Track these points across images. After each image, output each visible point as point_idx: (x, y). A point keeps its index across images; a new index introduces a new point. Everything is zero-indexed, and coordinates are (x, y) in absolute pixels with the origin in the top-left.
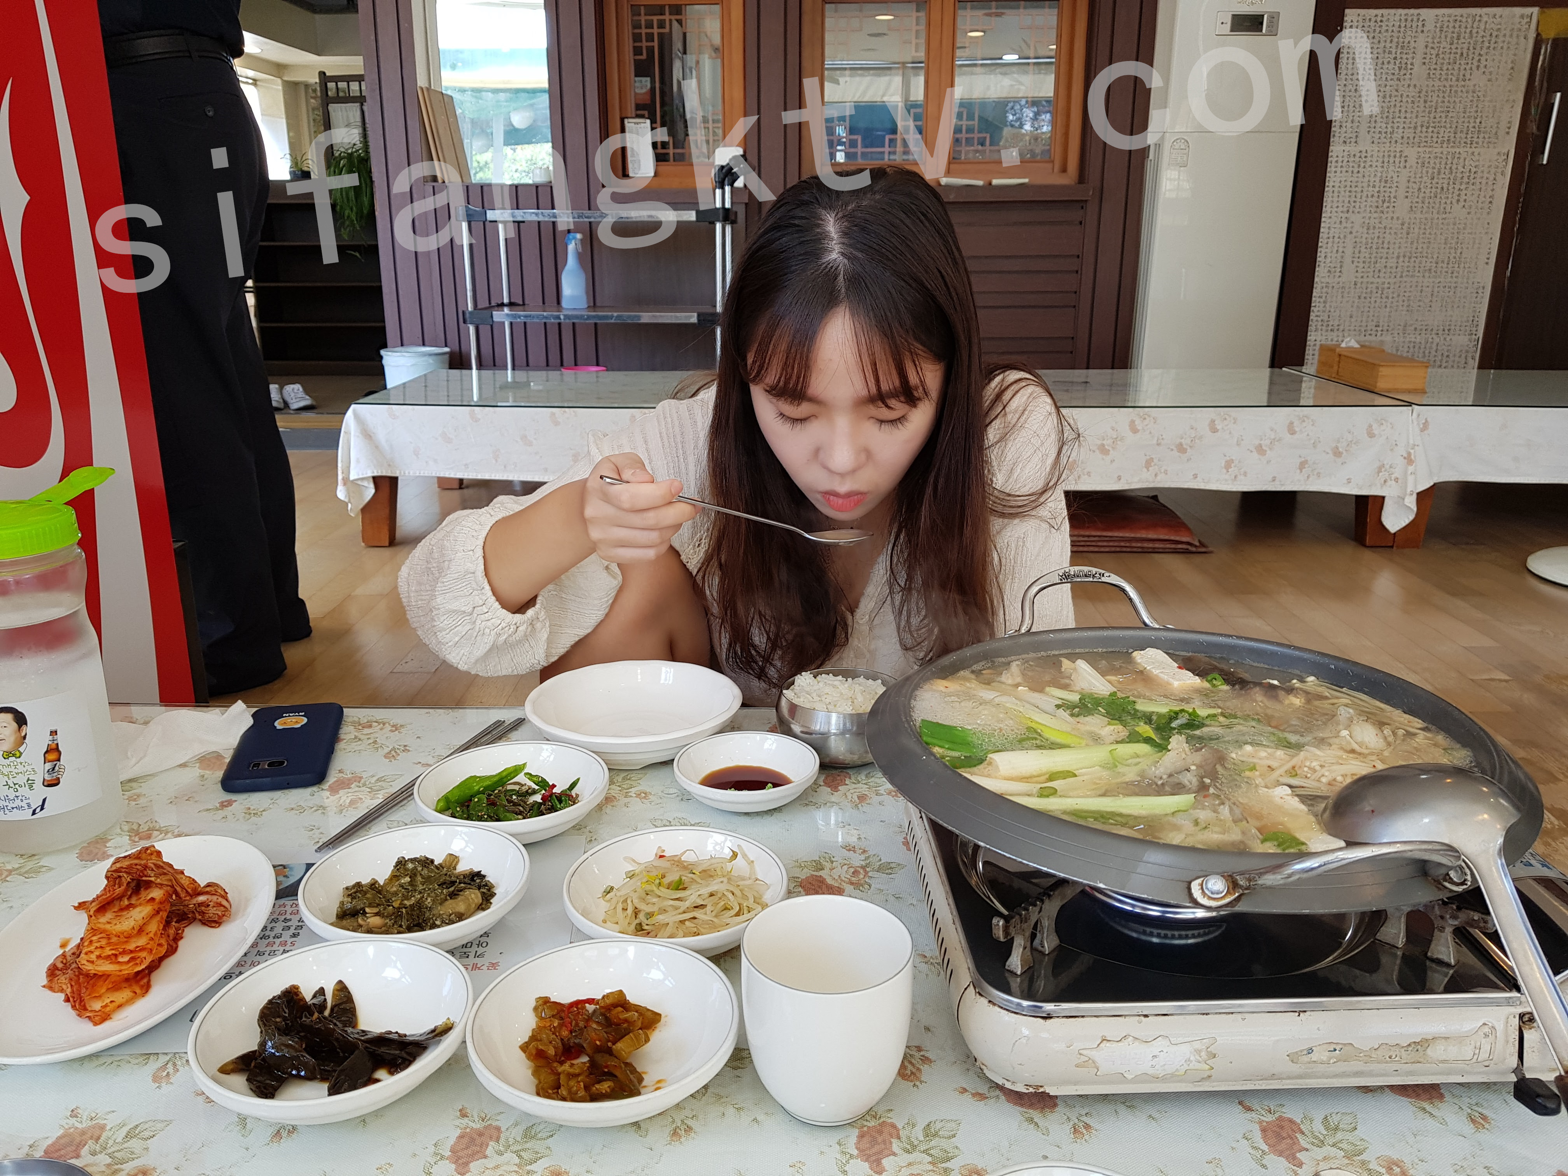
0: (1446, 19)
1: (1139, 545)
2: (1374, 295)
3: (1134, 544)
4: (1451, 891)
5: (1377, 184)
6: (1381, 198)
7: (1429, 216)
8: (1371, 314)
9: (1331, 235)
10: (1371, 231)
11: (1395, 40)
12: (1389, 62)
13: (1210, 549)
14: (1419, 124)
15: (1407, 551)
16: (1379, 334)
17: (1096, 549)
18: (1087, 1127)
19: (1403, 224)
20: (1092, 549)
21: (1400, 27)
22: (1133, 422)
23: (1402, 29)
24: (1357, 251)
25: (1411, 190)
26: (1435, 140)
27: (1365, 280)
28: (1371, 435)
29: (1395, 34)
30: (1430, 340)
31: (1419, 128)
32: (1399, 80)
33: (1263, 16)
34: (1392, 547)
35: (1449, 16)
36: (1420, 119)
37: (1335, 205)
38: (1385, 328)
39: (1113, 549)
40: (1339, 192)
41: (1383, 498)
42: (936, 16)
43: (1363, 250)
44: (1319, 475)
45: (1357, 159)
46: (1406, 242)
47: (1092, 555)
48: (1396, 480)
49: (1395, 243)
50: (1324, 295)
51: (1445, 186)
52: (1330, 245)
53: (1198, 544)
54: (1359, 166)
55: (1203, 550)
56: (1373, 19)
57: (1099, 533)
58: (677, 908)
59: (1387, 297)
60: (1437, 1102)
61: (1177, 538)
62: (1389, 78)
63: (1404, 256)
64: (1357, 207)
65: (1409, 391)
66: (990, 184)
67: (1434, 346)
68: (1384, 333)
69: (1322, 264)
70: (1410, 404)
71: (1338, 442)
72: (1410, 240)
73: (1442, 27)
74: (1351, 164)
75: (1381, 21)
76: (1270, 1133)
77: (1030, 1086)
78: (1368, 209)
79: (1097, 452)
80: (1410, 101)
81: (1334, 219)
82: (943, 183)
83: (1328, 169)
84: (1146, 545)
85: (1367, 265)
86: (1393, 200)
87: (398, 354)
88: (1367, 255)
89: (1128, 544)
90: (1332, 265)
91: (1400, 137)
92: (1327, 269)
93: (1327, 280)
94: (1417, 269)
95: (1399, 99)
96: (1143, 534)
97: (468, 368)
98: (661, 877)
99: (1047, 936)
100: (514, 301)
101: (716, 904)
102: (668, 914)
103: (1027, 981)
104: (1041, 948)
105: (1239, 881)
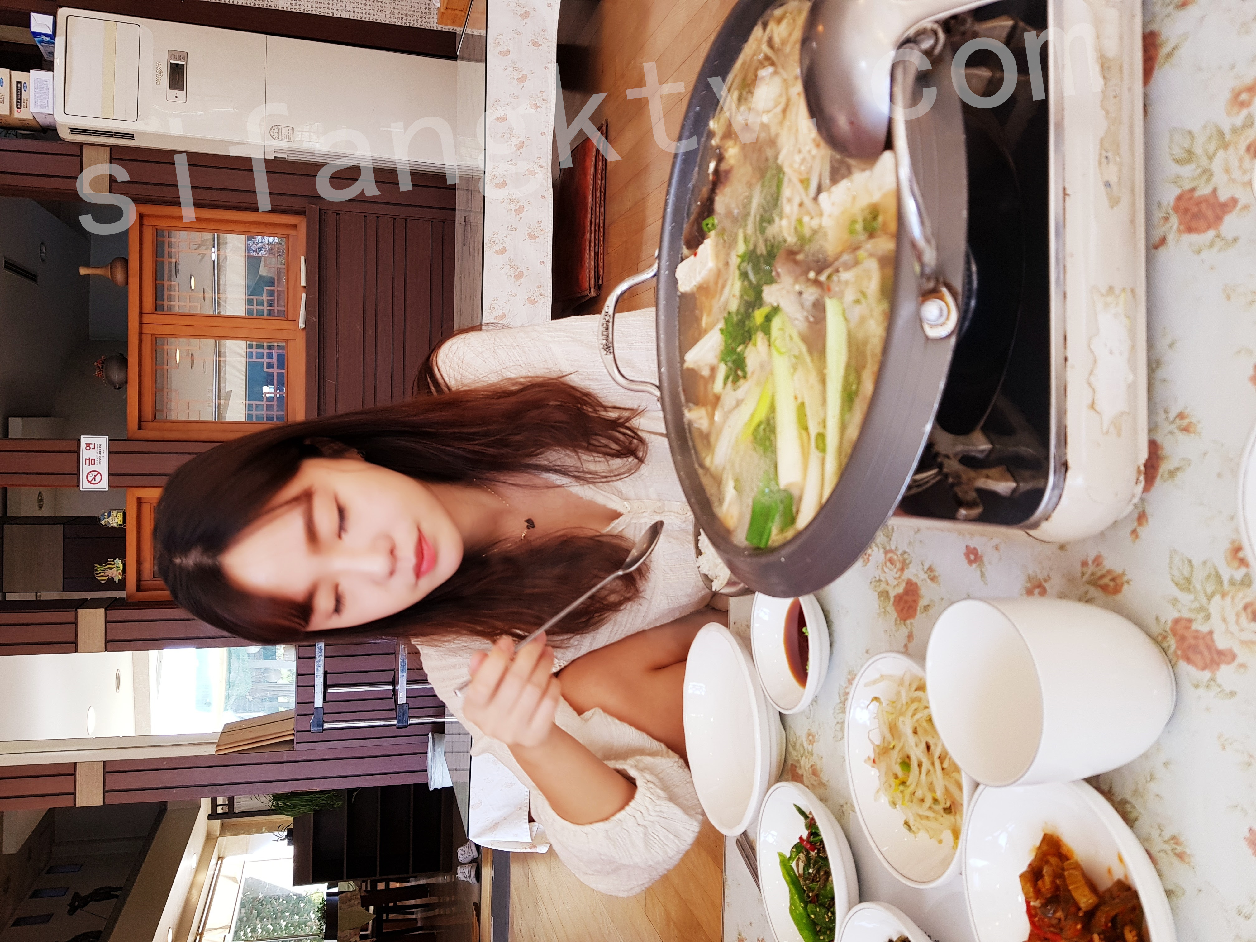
4: (945, 46)
9: (352, 9)
13: (604, 122)
17: (602, 217)
18: (1181, 416)
20: (602, 221)
33: (171, 63)
42: (167, 330)
44: (543, 30)
47: (606, 221)
52: (359, 10)
55: (604, 128)
57: (589, 215)
58: (928, 772)
60: (1159, 40)
66: (305, 287)
71: (516, 14)
76: (1193, 224)
77: (1138, 479)
79: (521, 215)
81: (339, 7)
82: (304, 326)
83: (298, 11)
84: (599, 176)
87: (433, 776)
89: (599, 191)
90: (376, 8)
92: (379, 13)
93: (388, 13)
96: (590, 178)
97: (443, 723)
98: (896, 777)
99: (974, 445)
100: (391, 680)
101: (925, 731)
102: (935, 782)
103: (1026, 473)
104: (985, 453)
105: (931, 285)
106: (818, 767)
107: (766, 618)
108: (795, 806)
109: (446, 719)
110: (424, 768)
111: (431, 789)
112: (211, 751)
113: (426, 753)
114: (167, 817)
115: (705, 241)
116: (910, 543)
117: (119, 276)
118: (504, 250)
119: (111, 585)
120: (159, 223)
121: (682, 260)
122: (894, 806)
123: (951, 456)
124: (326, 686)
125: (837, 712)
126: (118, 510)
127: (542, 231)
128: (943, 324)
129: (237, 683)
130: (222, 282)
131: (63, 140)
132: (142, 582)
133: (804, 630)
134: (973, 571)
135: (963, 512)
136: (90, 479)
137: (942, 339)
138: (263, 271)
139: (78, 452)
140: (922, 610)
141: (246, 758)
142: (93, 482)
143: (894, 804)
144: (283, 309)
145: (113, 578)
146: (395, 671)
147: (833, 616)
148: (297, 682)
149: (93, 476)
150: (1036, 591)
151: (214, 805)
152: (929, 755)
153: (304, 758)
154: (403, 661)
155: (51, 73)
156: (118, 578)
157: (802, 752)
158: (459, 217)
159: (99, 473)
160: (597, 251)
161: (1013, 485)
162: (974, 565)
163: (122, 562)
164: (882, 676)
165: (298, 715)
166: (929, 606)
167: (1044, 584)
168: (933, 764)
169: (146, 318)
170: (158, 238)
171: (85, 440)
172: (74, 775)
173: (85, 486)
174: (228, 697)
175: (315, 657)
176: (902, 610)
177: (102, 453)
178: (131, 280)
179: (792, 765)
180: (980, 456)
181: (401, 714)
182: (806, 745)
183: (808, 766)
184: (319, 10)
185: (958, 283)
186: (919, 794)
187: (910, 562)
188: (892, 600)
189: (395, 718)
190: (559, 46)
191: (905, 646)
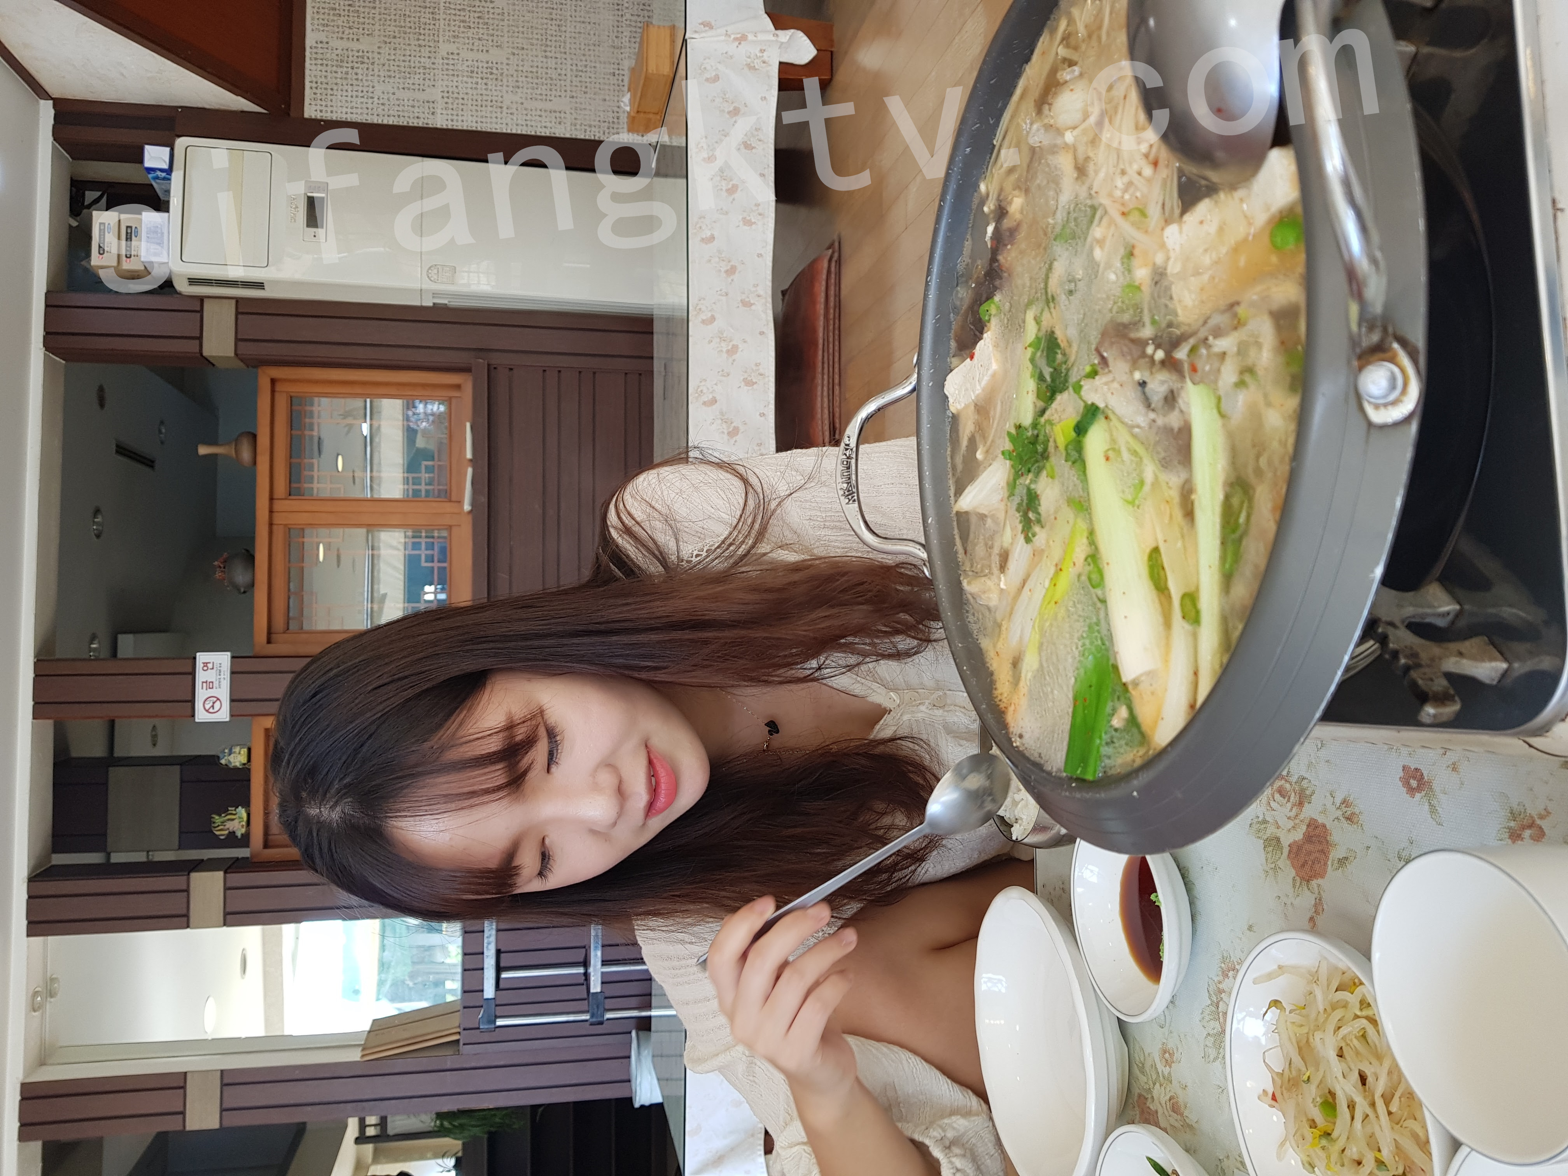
0: (316, 22)
1: (832, 311)
2: (583, 79)
3: (831, 316)
5: (475, 80)
6: (489, 75)
7: (506, 29)
8: (601, 81)
9: (524, 123)
10: (520, 84)
11: (334, 68)
12: (356, 74)
13: (836, 237)
14: (417, 43)
15: (836, 36)
16: (621, 72)
17: (837, 354)
19: (514, 54)
20: (836, 359)
21: (322, 65)
22: (703, 322)
23: (325, 62)
24: (540, 97)
25: (481, 48)
26: (431, 27)
27: (568, 89)
28: (716, 78)
29: (329, 69)
30: (628, 22)
31: (421, 42)
32: (373, 63)
34: (832, 52)
35: (313, 19)
36: (413, 42)
37: (494, 120)
38: (616, 66)
39: (837, 337)
40: (482, 117)
41: (781, 63)
42: (303, 518)
43: (539, 92)
45: (450, 101)
46: (532, 50)
47: (843, 359)
48: (762, 51)
49: (532, 61)
50: (583, 127)
51: (476, 15)
52: (533, 123)
53: (830, 251)
54: (457, 98)
55: (837, 245)
56: (314, 90)
57: (820, 353)
58: (1366, 1118)
59: (586, 66)
61: (825, 272)
62: (371, 73)
63: (545, 51)
64: (496, 98)
65: (673, 41)
67: (634, 18)
68: (621, 67)
69: (553, 130)
70: (685, 41)
71: (723, 111)
72: (529, 47)
73: (324, 25)
74: (455, 106)
75: (316, 83)
78: (499, 88)
79: (734, 357)
80: (394, 52)
81: (509, 121)
82: (470, 508)
83: (460, 128)
84: (832, 304)
85: (554, 87)
86: (490, 65)
87: (638, 1089)
88: (544, 87)
89: (831, 322)
90: (554, 120)
91: (428, 60)
92: (558, 126)
93: (568, 125)
94: (558, 38)
95: (392, 63)
96: (820, 308)
97: (650, 1018)
98: (1313, 1124)
99: (1431, 606)
100: (582, 960)
101: (1357, 1053)
102: (1378, 1134)
103: (1520, 647)
104: (1450, 617)
105: (1375, 338)
106: (1180, 1100)
107: (1094, 879)
108: (1149, 1159)
109: (654, 1013)
110: (625, 1078)
111: (637, 1105)
112: (355, 1056)
113: (629, 1057)
114: (308, 1141)
115: (985, 335)
116: (1310, 765)
117: (246, 455)
118: (714, 401)
119: (232, 840)
120: (294, 389)
121: (951, 371)
122: (1311, 1169)
123: (1398, 623)
124: (499, 969)
125: (1207, 1018)
126: (242, 746)
127: (761, 375)
128: (1395, 403)
129: (392, 964)
130: (375, 461)
131: (180, 294)
132: (270, 837)
133: (1153, 897)
134: (1417, 804)
135: (1430, 710)
136: (207, 707)
137: (1397, 424)
138: (420, 443)
139: (193, 674)
140: (1336, 865)
141: (400, 1065)
142: (211, 710)
143: (1312, 1166)
144: (445, 487)
145: (234, 832)
146: (586, 948)
147: (1193, 875)
148: (464, 962)
149: (211, 704)
150: (1527, 833)
151: (363, 1126)
152: (1365, 1091)
153: (473, 1065)
154: (597, 936)
155: (166, 215)
156: (240, 831)
157: (1154, 1078)
158: (658, 366)
159: (218, 699)
160: (831, 397)
161: (1504, 666)
162: (1418, 796)
163: (246, 811)
164: (1280, 967)
165: (465, 1008)
166: (1346, 858)
167: (1538, 822)
168: (1373, 1105)
169: (278, 506)
170: (294, 408)
171: (202, 657)
172: (183, 1088)
173: (201, 716)
174: (381, 983)
175: (483, 931)
176: (1303, 866)
177: (222, 673)
178: (259, 459)
179: (1140, 1096)
180: (1441, 623)
181: (595, 1007)
182: (1160, 1067)
183: (1164, 1099)
184: (484, 125)
185: (1418, 336)
186: (1353, 1152)
187: (1313, 793)
188: (1286, 851)
189: (587, 1012)
190: (777, 152)
191: (1312, 919)
